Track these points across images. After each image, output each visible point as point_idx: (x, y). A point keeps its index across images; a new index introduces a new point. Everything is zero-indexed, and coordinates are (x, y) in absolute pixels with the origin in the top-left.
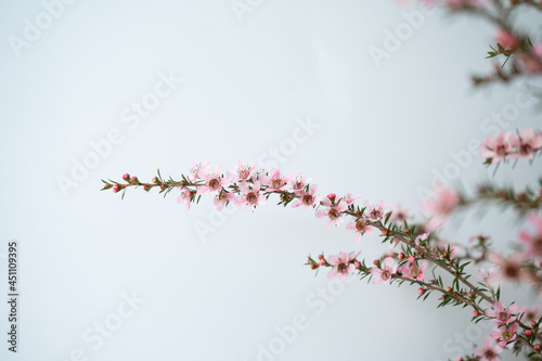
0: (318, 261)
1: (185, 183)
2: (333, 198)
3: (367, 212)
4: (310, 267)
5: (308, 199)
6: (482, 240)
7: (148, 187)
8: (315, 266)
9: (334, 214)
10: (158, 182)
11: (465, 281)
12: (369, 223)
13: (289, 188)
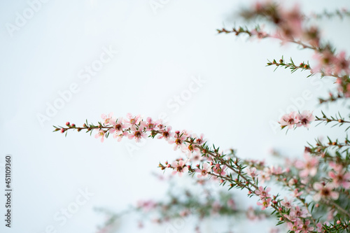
0: (165, 165)
1: (101, 127)
2: (178, 133)
3: (195, 141)
4: (161, 168)
5: (166, 134)
6: (232, 151)
7: (80, 129)
8: (164, 168)
9: (179, 142)
10: (86, 127)
11: (242, 176)
12: (196, 146)
13: (157, 129)
